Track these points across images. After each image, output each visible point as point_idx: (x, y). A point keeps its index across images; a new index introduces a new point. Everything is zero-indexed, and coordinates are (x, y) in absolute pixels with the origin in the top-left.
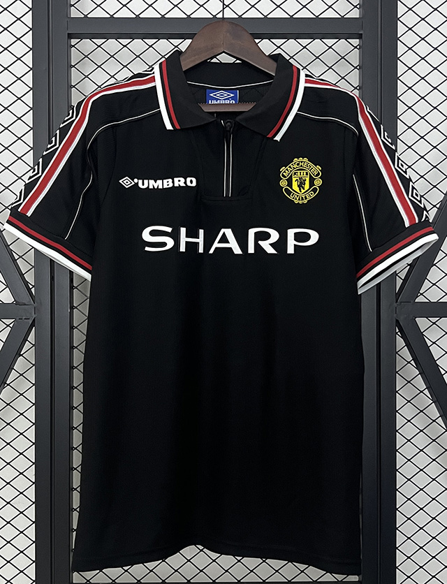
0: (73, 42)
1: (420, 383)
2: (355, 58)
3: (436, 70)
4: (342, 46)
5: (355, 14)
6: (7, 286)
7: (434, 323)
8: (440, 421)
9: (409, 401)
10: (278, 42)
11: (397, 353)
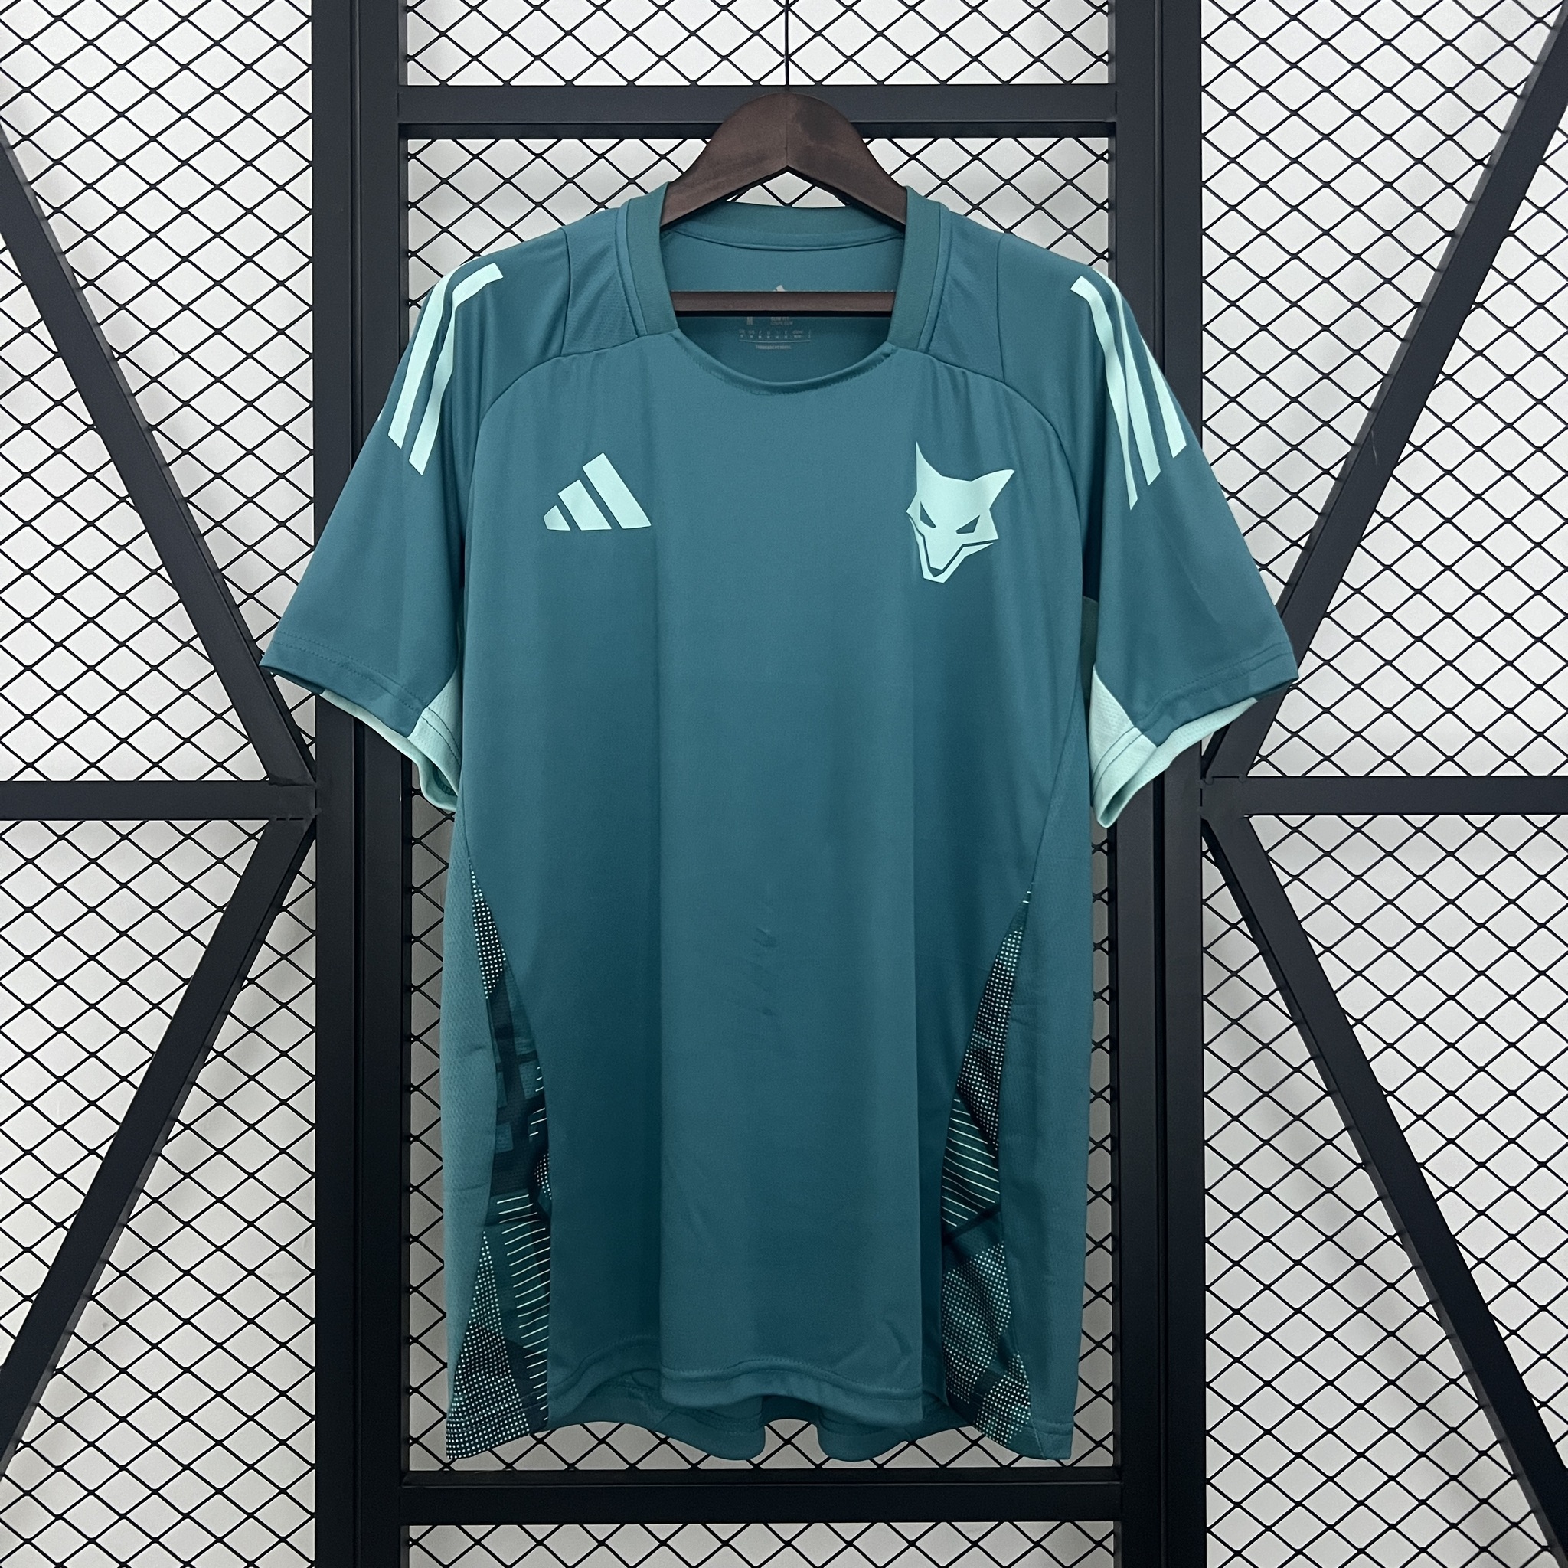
0: (414, 145)
1: (1261, 976)
2: (1099, 181)
3: (1295, 213)
4: (1068, 154)
5: (1100, 75)
6: (250, 740)
7: (1295, 830)
8: (1312, 1069)
9: (1235, 1022)
10: (912, 144)
11: (1204, 902)
